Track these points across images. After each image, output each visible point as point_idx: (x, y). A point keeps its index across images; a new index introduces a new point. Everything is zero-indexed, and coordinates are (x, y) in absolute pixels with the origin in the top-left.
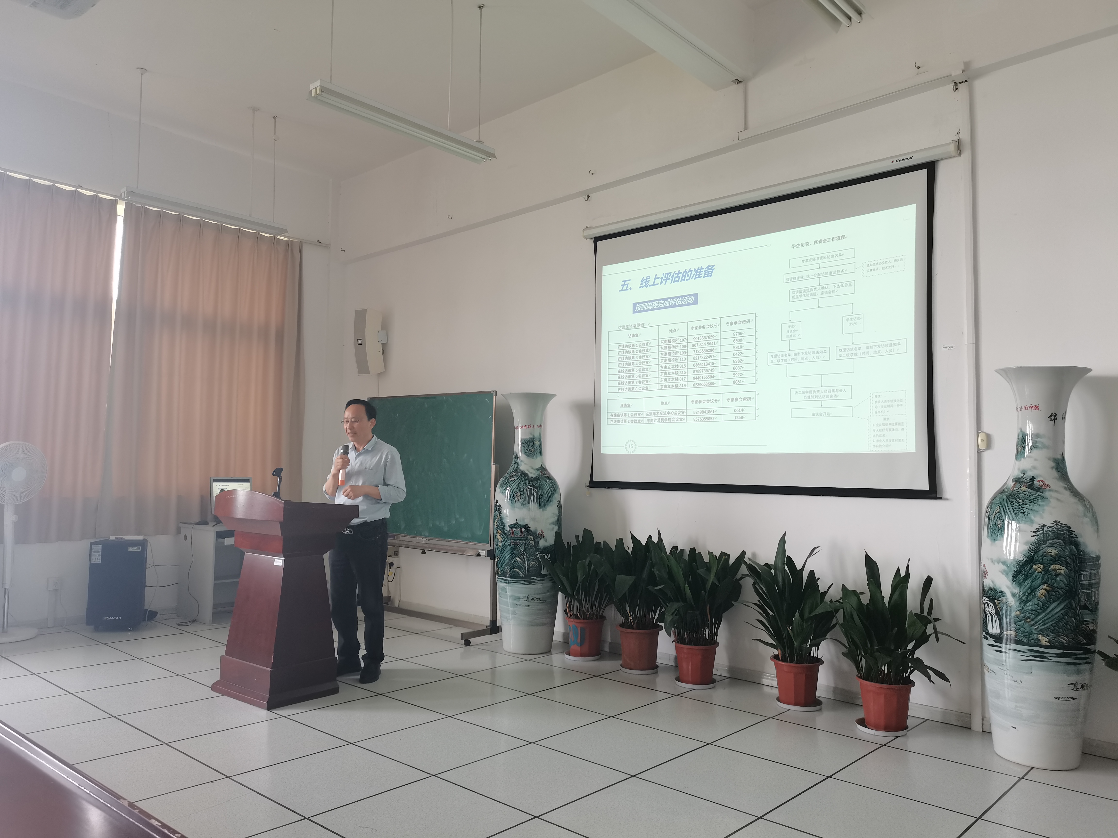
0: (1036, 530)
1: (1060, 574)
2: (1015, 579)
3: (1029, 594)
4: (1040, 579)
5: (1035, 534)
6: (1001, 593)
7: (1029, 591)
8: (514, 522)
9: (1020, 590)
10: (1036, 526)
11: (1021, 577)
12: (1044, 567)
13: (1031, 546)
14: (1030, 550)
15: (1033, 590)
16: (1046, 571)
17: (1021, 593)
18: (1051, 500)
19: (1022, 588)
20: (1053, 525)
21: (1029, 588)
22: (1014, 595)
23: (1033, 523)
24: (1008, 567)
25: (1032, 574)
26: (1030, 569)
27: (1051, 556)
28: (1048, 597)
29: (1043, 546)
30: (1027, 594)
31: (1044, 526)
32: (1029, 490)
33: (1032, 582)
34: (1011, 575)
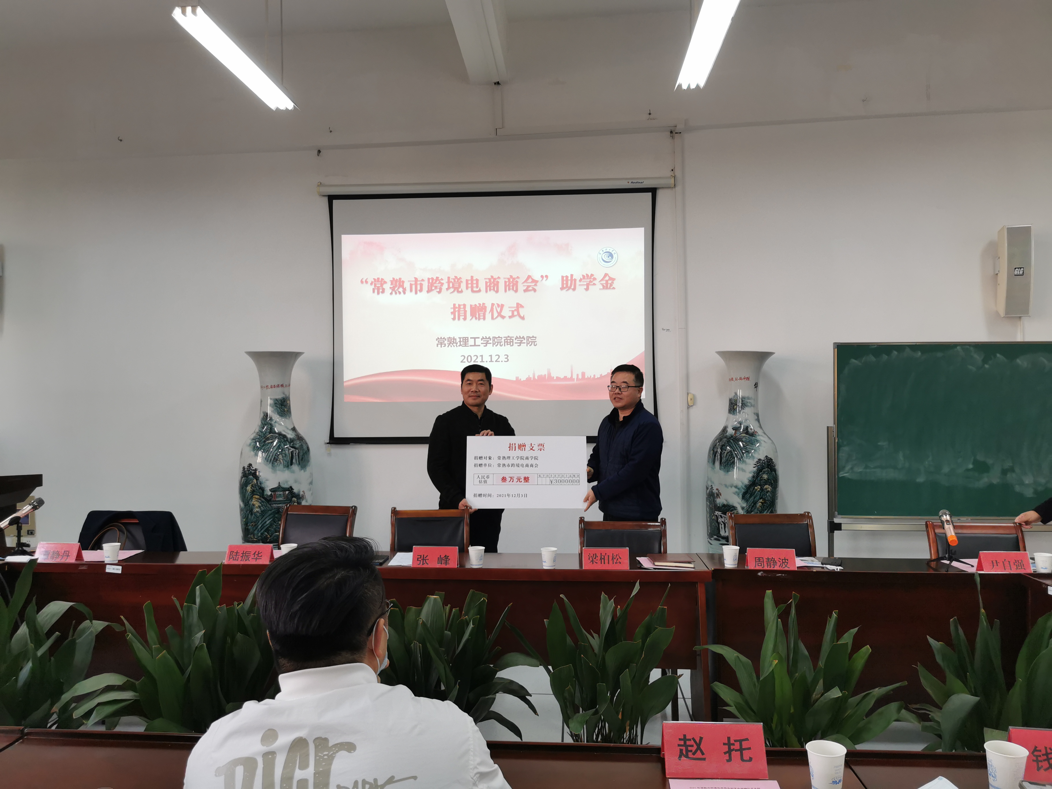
0: (756, 463)
1: (769, 491)
2: (743, 497)
3: (752, 506)
4: (759, 496)
5: (755, 466)
6: (733, 508)
7: (753, 504)
8: (275, 485)
9: (747, 504)
10: (756, 460)
11: (748, 496)
12: (761, 487)
13: (753, 474)
14: (753, 477)
15: (755, 503)
16: (762, 489)
17: (748, 506)
18: (761, 442)
19: (749, 502)
20: (765, 459)
21: (753, 502)
22: (743, 508)
23: (754, 458)
24: (739, 489)
25: (754, 494)
26: (753, 489)
27: (765, 480)
28: (762, 507)
29: (761, 473)
30: (751, 507)
31: (760, 460)
32: (747, 436)
33: (755, 498)
34: (741, 495)
